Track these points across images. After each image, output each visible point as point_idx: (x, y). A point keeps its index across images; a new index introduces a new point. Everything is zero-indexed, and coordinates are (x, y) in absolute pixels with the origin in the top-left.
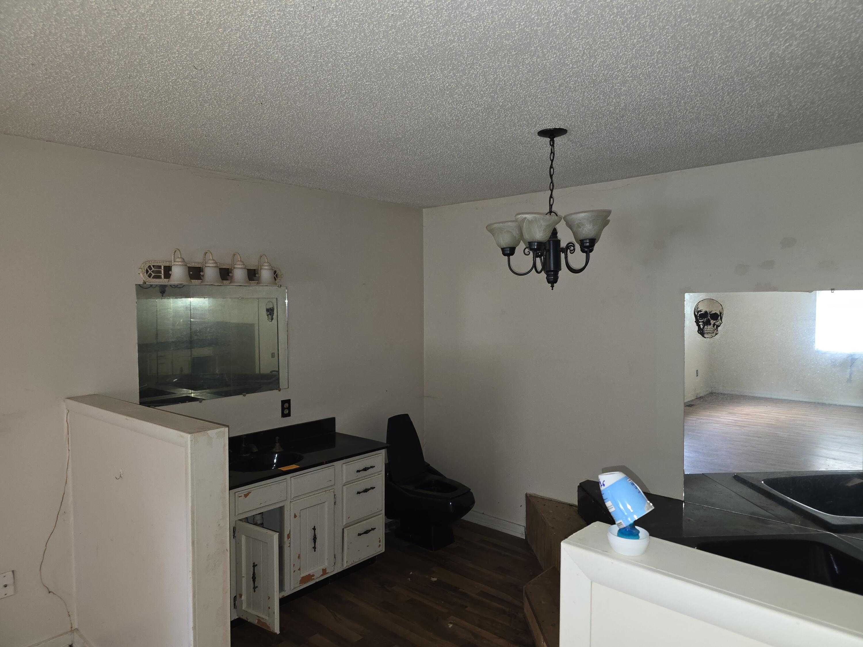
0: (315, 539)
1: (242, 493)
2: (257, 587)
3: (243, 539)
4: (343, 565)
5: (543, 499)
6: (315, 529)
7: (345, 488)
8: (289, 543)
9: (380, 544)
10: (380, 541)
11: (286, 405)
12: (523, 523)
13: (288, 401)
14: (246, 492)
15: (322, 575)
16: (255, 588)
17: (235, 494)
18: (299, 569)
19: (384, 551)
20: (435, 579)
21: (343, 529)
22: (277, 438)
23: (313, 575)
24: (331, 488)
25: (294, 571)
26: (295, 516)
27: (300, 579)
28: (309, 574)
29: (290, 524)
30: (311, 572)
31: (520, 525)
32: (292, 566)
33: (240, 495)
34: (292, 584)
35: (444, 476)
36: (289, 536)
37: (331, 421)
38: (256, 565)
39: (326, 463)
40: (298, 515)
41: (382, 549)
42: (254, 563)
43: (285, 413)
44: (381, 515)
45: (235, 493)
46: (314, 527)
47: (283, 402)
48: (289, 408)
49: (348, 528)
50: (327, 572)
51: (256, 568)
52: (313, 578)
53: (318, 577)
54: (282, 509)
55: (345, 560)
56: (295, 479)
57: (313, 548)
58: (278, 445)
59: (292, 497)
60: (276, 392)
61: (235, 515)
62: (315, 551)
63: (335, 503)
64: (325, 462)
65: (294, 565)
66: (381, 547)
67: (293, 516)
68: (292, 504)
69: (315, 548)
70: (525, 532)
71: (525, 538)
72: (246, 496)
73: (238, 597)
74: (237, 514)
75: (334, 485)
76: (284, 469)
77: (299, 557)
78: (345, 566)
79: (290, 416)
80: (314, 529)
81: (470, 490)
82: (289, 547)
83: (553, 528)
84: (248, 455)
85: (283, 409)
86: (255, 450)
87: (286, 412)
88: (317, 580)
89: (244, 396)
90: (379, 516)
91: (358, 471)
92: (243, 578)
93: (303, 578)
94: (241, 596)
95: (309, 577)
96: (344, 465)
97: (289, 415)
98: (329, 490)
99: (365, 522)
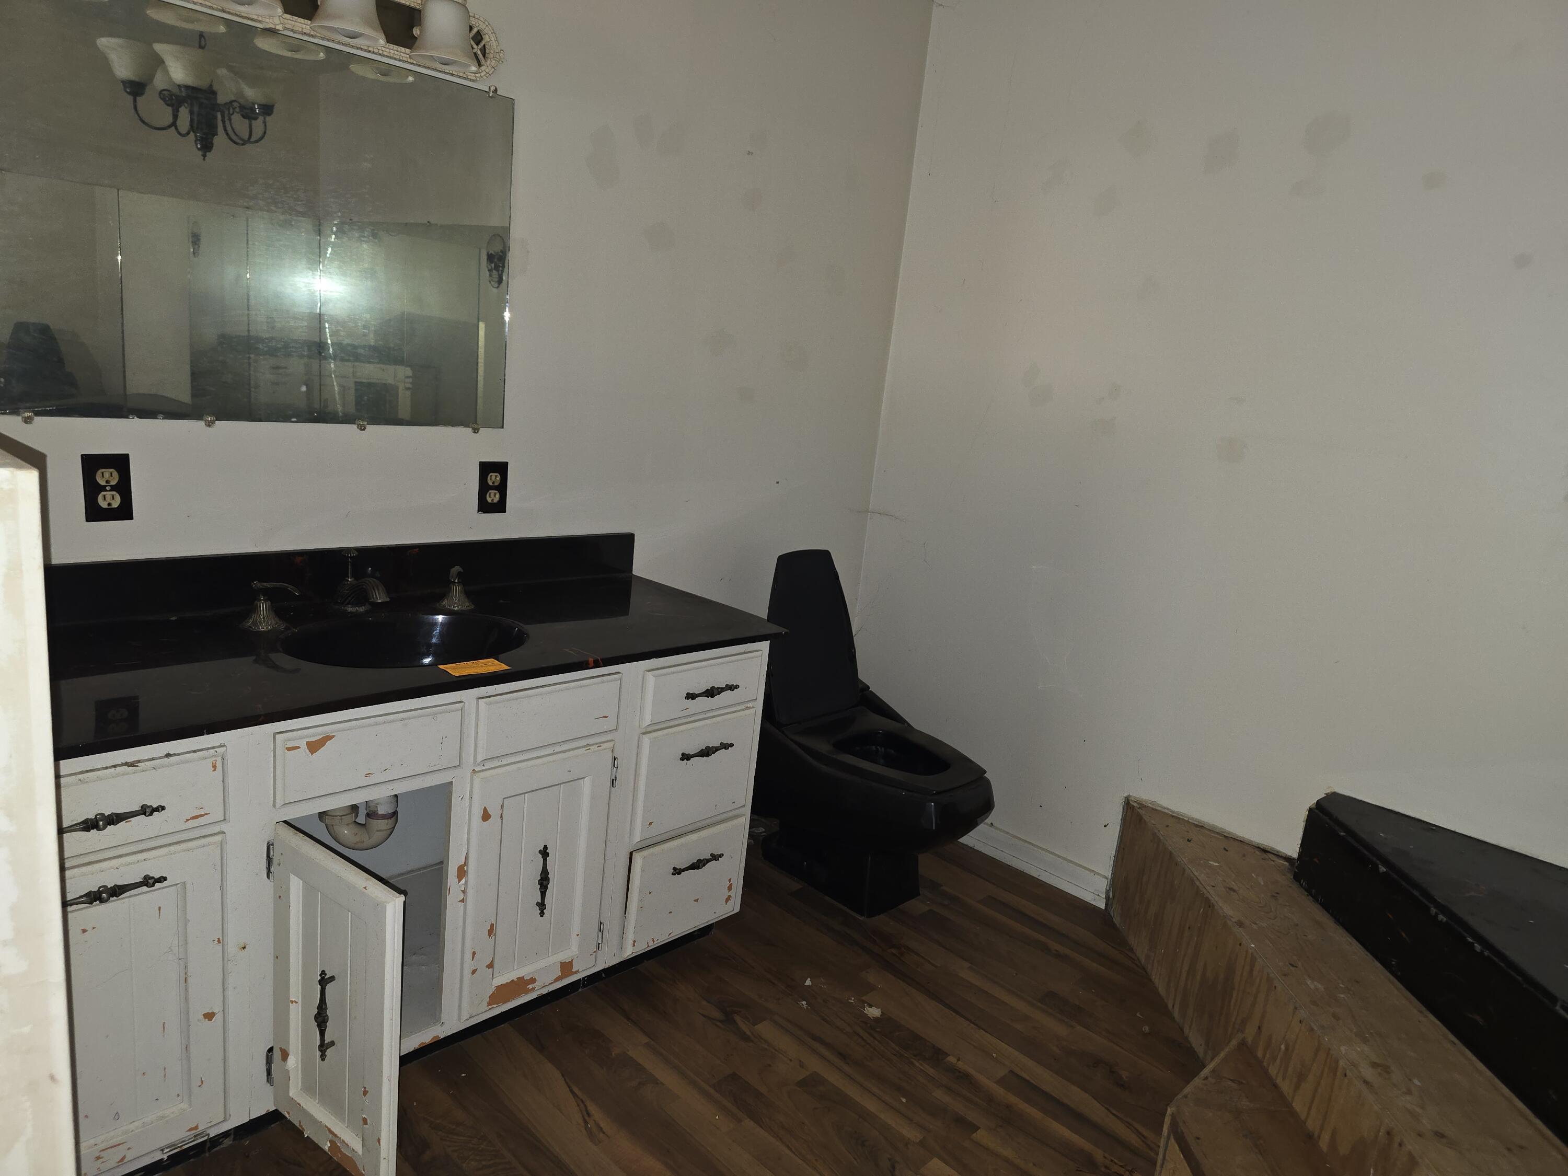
0: (544, 881)
1: (301, 738)
2: (332, 1043)
3: (296, 886)
4: (621, 947)
5: (1177, 819)
6: (547, 855)
7: (646, 740)
8: (463, 892)
9: (730, 894)
10: (730, 888)
11: (494, 478)
12: (1105, 868)
13: (501, 468)
14: (315, 735)
15: (558, 979)
16: (324, 1047)
17: (274, 738)
18: (490, 966)
19: (737, 910)
20: (874, 1012)
21: (631, 854)
22: (457, 569)
23: (533, 980)
24: (603, 738)
25: (474, 972)
26: (486, 816)
27: (491, 990)
28: (521, 979)
29: (468, 839)
30: (524, 972)
31: (1095, 873)
32: (468, 956)
33: (290, 745)
34: (465, 1004)
35: (909, 725)
36: (462, 872)
37: (625, 543)
38: (332, 978)
39: (597, 665)
40: (494, 811)
41: (734, 907)
42: (323, 973)
43: (489, 500)
44: (742, 820)
45: (275, 734)
46: (546, 847)
47: (486, 468)
48: (502, 488)
49: (645, 853)
50: (574, 970)
51: (329, 987)
52: (530, 987)
53: (546, 983)
54: (443, 793)
55: (630, 937)
56: (490, 704)
57: (538, 904)
58: (456, 590)
59: (479, 759)
60: (463, 433)
61: (274, 806)
62: (542, 914)
63: (613, 782)
64: (591, 660)
65: (474, 953)
66: (731, 902)
67: (477, 813)
68: (477, 779)
69: (542, 906)
70: (1107, 892)
71: (1103, 907)
72: (314, 747)
73: (277, 1054)
74: (279, 802)
75: (616, 730)
76: (457, 670)
77: (491, 932)
78: (629, 952)
79: (503, 510)
80: (544, 853)
81: (985, 772)
82: (463, 901)
83: (1240, 924)
84: (361, 609)
85: (484, 488)
86: (380, 597)
87: (493, 497)
88: (545, 991)
89: (363, 428)
90: (735, 822)
91: (691, 696)
92: (292, 1006)
93: (500, 988)
94: (285, 1055)
95: (521, 985)
96: (650, 677)
97: (500, 507)
98: (599, 745)
99: (693, 837)
